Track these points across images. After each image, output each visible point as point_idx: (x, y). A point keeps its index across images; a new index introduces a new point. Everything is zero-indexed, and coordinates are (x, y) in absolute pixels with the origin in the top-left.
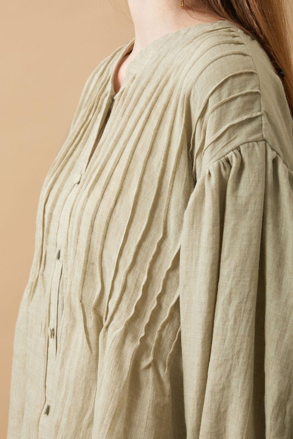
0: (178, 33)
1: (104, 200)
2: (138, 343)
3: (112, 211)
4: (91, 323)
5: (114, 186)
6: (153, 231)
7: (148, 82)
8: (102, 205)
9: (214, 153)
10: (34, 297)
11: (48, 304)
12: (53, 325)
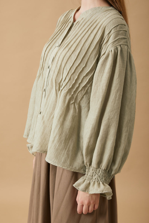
0: (99, 7)
1: (68, 52)
2: (71, 96)
3: (70, 56)
4: (57, 88)
5: (73, 49)
6: (82, 64)
7: (88, 21)
8: (67, 53)
9: (113, 45)
10: (39, 79)
11: (44, 81)
12: (45, 88)
